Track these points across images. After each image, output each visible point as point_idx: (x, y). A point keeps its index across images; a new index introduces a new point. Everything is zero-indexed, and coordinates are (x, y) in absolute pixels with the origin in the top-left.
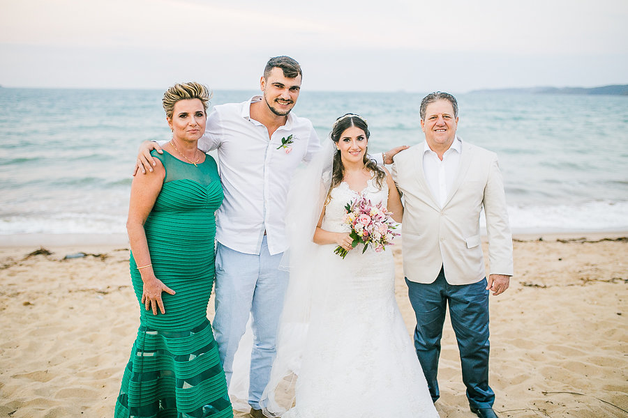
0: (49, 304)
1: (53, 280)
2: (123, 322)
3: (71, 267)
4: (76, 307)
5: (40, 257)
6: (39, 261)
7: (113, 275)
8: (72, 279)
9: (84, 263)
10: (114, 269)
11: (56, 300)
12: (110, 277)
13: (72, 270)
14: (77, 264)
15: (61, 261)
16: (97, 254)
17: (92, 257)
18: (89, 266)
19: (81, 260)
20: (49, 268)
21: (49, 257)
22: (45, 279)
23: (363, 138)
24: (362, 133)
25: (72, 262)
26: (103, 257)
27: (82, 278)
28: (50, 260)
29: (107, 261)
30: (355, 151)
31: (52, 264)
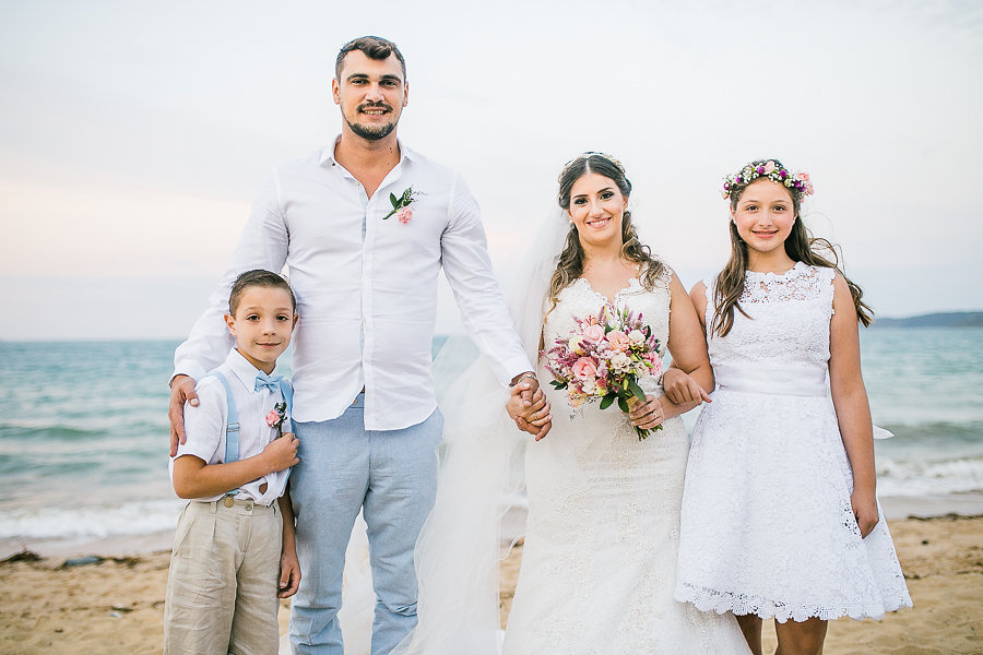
0: (18, 627)
1: (36, 598)
2: (153, 648)
3: (73, 577)
4: (68, 629)
5: (21, 565)
6: (18, 570)
7: (146, 588)
8: (71, 594)
9: (95, 572)
10: (149, 579)
11: (33, 622)
12: (140, 591)
13: (73, 582)
14: (83, 573)
15: (56, 570)
16: (120, 556)
17: (111, 563)
18: (105, 576)
19: (93, 567)
20: (34, 580)
21: (36, 564)
22: (23, 597)
23: (612, 194)
24: (610, 184)
25: (76, 571)
26: (131, 562)
27: (90, 594)
28: (37, 568)
29: (139, 567)
30: (598, 219)
31: (39, 574)
